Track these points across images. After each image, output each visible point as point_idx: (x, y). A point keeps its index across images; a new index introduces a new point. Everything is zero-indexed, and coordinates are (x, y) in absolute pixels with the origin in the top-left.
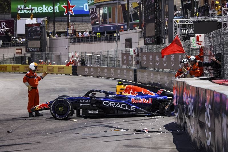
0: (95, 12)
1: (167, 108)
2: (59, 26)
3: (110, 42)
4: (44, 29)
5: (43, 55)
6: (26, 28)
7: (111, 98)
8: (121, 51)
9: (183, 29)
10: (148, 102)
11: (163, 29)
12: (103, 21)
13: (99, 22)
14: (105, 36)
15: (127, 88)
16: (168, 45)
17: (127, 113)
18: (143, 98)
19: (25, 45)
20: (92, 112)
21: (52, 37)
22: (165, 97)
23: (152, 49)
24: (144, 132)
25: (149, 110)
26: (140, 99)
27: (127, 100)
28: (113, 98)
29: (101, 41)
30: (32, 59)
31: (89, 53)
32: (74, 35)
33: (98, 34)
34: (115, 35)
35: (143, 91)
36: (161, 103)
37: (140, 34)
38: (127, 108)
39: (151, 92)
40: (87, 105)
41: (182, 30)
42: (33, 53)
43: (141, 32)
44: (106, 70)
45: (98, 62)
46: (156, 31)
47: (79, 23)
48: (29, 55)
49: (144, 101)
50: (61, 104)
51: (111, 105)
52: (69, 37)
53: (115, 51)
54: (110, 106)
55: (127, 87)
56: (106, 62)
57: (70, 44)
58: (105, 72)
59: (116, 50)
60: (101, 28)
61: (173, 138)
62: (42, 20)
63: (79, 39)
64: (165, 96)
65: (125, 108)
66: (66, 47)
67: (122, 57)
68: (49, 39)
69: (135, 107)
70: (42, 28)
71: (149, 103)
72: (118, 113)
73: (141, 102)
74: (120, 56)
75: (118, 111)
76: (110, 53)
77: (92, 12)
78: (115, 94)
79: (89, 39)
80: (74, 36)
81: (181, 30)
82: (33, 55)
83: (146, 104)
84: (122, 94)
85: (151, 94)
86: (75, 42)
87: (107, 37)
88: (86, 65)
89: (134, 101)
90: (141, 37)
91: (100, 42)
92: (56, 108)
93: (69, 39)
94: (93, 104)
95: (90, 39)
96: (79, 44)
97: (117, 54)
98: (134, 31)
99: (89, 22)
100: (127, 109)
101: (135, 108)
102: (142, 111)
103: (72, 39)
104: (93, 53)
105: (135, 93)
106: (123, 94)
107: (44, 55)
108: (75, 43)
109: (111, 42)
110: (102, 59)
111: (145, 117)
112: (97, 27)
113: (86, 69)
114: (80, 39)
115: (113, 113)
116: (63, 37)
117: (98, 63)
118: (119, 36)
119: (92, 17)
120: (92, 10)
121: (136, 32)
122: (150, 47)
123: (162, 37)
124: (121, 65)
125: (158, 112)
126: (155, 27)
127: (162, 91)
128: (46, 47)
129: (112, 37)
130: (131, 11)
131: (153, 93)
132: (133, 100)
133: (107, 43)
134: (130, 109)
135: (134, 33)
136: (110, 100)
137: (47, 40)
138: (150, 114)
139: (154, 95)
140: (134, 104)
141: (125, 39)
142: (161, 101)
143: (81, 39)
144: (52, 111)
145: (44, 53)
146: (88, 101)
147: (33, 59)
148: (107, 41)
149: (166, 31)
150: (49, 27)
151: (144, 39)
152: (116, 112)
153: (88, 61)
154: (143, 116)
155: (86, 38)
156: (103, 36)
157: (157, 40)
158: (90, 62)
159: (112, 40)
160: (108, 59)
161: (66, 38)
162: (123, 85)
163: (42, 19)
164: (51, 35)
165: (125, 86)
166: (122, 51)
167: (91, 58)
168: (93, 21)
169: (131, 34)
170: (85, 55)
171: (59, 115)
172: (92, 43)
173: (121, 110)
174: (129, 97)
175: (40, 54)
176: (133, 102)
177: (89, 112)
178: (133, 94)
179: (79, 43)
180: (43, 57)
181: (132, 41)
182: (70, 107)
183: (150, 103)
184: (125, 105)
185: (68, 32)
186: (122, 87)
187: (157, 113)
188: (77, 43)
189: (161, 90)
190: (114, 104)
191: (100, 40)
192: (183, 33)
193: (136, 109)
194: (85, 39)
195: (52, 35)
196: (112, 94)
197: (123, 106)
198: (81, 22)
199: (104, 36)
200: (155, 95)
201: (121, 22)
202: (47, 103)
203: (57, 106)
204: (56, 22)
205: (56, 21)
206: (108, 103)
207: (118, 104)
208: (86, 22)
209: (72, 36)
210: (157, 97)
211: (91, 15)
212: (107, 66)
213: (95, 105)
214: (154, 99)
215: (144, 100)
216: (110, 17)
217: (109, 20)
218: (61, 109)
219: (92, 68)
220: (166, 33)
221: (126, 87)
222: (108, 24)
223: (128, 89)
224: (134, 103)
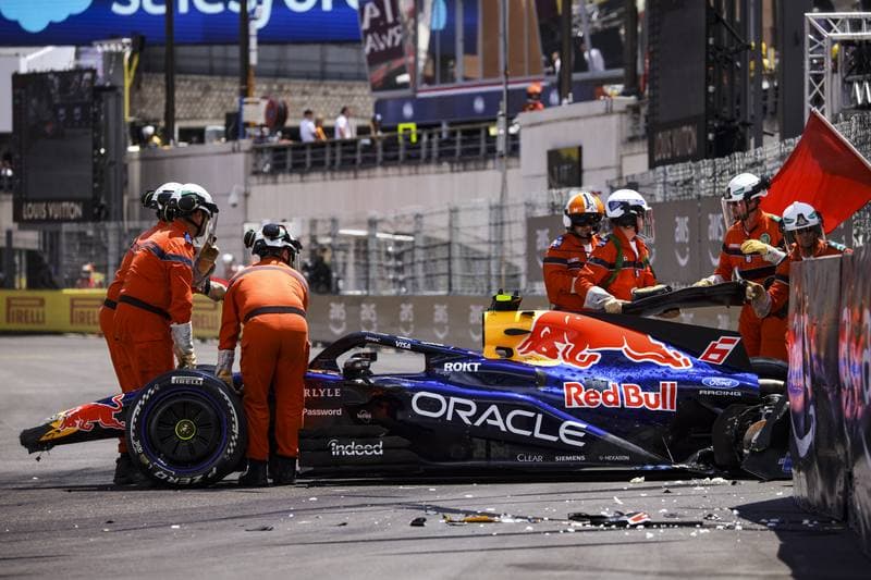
0: (390, 19)
1: (754, 433)
2: (198, 100)
3: (465, 170)
4: (112, 102)
5: (106, 236)
6: (15, 97)
7: (453, 378)
8: (527, 205)
9: (860, 77)
10: (652, 401)
11: (751, 88)
12: (434, 69)
13: (414, 77)
14: (445, 135)
15: (541, 324)
16: (777, 170)
17: (539, 459)
18: (630, 380)
19: (10, 187)
20: (352, 450)
21: (156, 145)
22: (746, 379)
23: (686, 182)
24: (626, 523)
25: (657, 447)
26: (610, 384)
27: (542, 389)
28: (470, 380)
29: (417, 165)
30: (46, 259)
31: (356, 224)
32: (272, 133)
33: (405, 130)
34: (493, 131)
35: (626, 346)
36: (722, 411)
37: (627, 121)
38: (541, 432)
39: (671, 352)
40: (325, 413)
41: (857, 86)
42: (50, 227)
43: (635, 109)
44: (440, 313)
45: (399, 270)
46: (711, 89)
47: (308, 85)
48: (29, 239)
49: (634, 399)
50: (185, 404)
51: (455, 414)
52: (246, 143)
53: (491, 208)
54: (449, 418)
55: (538, 322)
56: (443, 268)
57: (254, 180)
58: (436, 320)
59: (495, 200)
60: (420, 105)
61: (778, 546)
62: (104, 53)
63: (302, 152)
64: (748, 375)
65: (528, 433)
66: (233, 199)
67: (531, 239)
68: (140, 153)
69: (584, 426)
70: (104, 94)
71: (660, 408)
72: (488, 457)
73: (616, 402)
74: (517, 233)
75: (488, 450)
76: (464, 220)
77: (373, 21)
78: (475, 358)
79: (354, 152)
80: (276, 140)
81: (847, 85)
82: (52, 242)
83: (643, 415)
84: (514, 359)
85: (668, 358)
86: (278, 167)
87: (450, 141)
88: (334, 288)
89: (575, 395)
90: (632, 140)
91: (413, 169)
92: (160, 423)
93: (250, 156)
94: (359, 408)
95: (359, 156)
96: (302, 181)
97: (502, 224)
98: (598, 106)
99: (360, 77)
100: (537, 434)
101: (582, 434)
102: (620, 450)
103: (267, 157)
104: (372, 224)
105: (587, 352)
106: (518, 356)
107: (112, 238)
108: (280, 178)
109: (472, 166)
110: (420, 255)
111: (638, 480)
112: (402, 101)
113: (337, 310)
114: (308, 152)
115: (464, 460)
116: (216, 143)
117: (401, 277)
118: (515, 137)
119: (372, 50)
120: (377, 13)
121: (609, 112)
122: (678, 172)
123: (745, 124)
124: (523, 280)
125: (706, 459)
126: (707, 70)
127: (730, 347)
128: (126, 199)
129: (478, 141)
130: (584, 19)
131: (683, 356)
132: (574, 390)
133: (452, 171)
134: (555, 439)
135: (598, 115)
136: (449, 386)
137: (132, 160)
138: (663, 467)
139: (684, 367)
140: (579, 414)
141: (549, 147)
142: (722, 400)
143: (313, 155)
144: (138, 444)
145: (111, 225)
146: (333, 392)
147: (51, 261)
148: (451, 162)
149: (770, 102)
150: (143, 102)
151: (646, 149)
152: (480, 449)
153: (345, 264)
154: (627, 477)
155: (338, 149)
156: (430, 136)
157: (715, 138)
158: (356, 270)
159: (477, 160)
160: (456, 252)
161: (234, 151)
162: (519, 313)
163: (106, 48)
164: (150, 137)
165: (532, 314)
166: (530, 205)
167: (366, 252)
168: (382, 70)
169: (581, 123)
170: (333, 235)
171: (173, 462)
172: (372, 172)
173: (507, 442)
174: (554, 373)
175: (90, 233)
176: (570, 403)
177: (338, 449)
178: (572, 358)
179: (302, 174)
180: (106, 249)
181: (587, 163)
182: (235, 419)
183: (664, 406)
184: (531, 414)
185: (246, 118)
186: (515, 319)
187: (698, 462)
188: (288, 178)
189: (723, 342)
190: (468, 408)
191: (413, 157)
192: (860, 101)
193: (588, 438)
194: (334, 155)
195: (155, 134)
196: (458, 355)
197: (517, 421)
198: (315, 78)
199: (435, 139)
200: (690, 368)
201: (530, 74)
202: (108, 401)
203: (164, 413)
204: (183, 77)
205: (180, 72)
206: (436, 406)
207: (494, 408)
208: (341, 77)
209: (262, 137)
210: (705, 375)
211: (370, 38)
212: (450, 290)
213: (368, 416)
214: (688, 390)
215: (632, 391)
216: (470, 49)
217: (462, 65)
218: (182, 428)
219: (368, 304)
220: (765, 108)
221: (536, 318)
222: (460, 82)
223: (547, 329)
224: (575, 405)
